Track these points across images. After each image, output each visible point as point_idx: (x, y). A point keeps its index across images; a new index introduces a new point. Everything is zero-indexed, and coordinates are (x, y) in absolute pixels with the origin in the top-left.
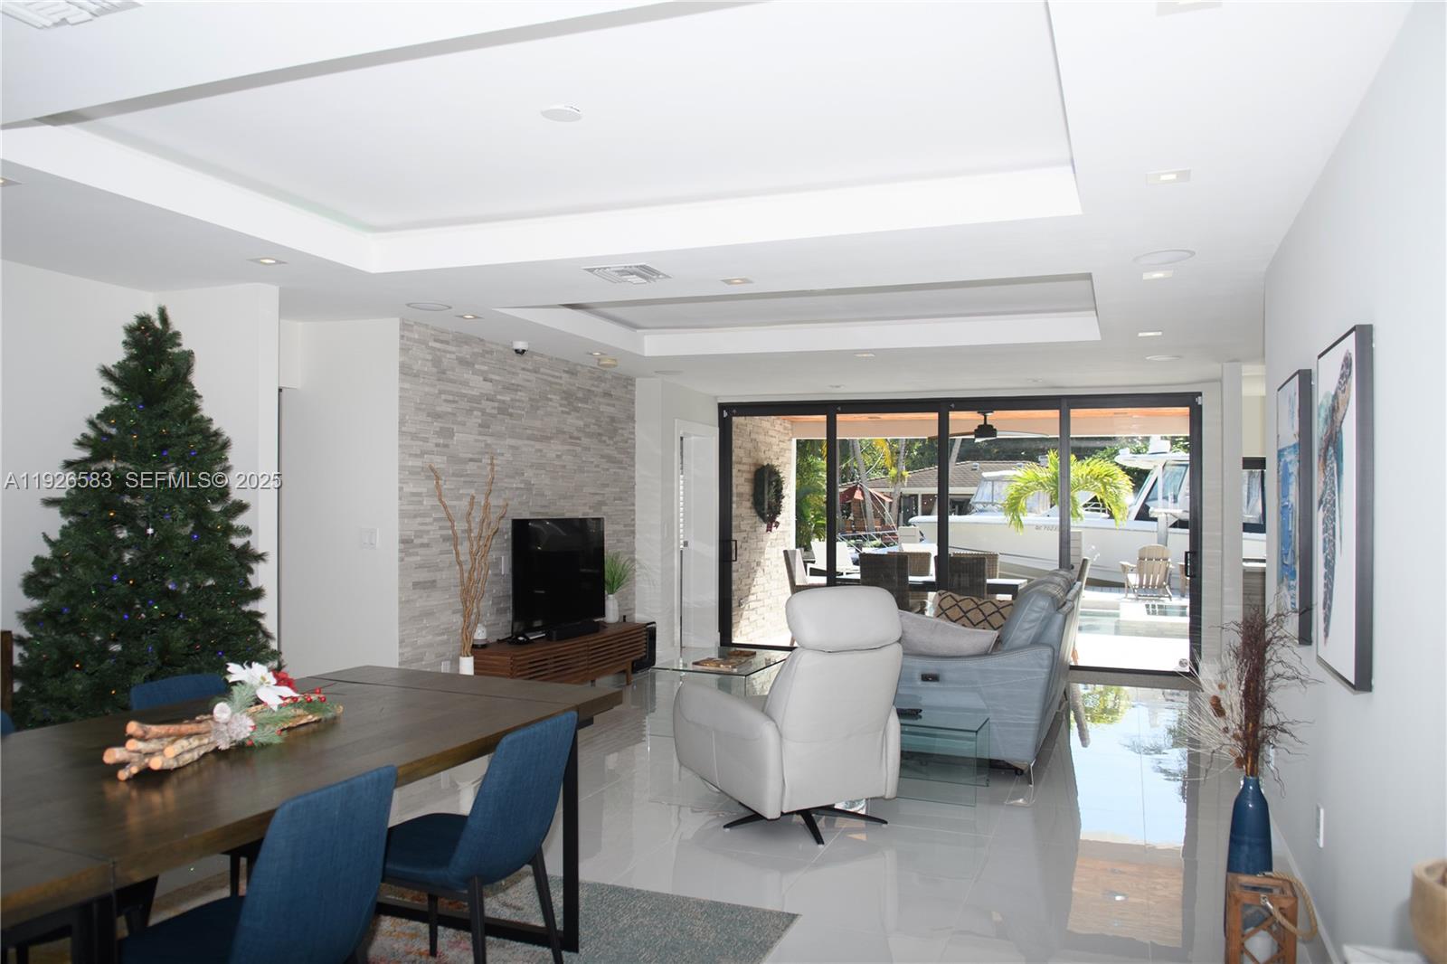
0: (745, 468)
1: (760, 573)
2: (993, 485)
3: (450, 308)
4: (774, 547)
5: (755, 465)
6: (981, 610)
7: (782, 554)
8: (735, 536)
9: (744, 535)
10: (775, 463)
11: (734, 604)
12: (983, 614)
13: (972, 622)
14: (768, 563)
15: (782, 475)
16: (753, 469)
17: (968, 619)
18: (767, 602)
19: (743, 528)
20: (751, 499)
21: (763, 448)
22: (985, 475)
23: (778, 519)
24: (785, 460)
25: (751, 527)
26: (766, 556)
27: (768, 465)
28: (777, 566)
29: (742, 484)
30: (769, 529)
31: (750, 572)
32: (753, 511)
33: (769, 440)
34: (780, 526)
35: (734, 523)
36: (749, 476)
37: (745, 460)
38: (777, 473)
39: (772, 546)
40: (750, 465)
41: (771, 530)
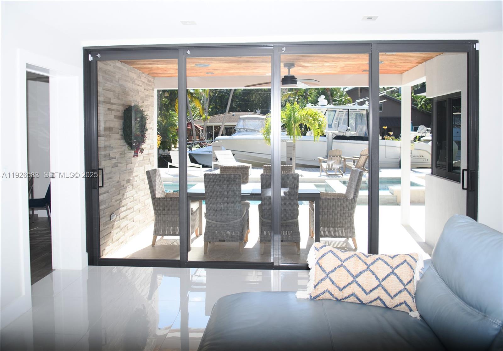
1: (129, 189)
2: (244, 121)
6: (374, 274)
9: (114, 161)
10: (140, 104)
12: (377, 278)
13: (363, 289)
15: (145, 114)
16: (122, 108)
17: (359, 285)
20: (121, 132)
21: (131, 94)
22: (241, 117)
23: (143, 147)
24: (148, 103)
25: (121, 154)
26: (135, 174)
27: (135, 105)
30: (136, 155)
31: (120, 190)
32: (123, 141)
33: (135, 87)
34: (145, 152)
36: (120, 114)
37: (112, 101)
38: (142, 112)
40: (120, 105)
41: (137, 156)
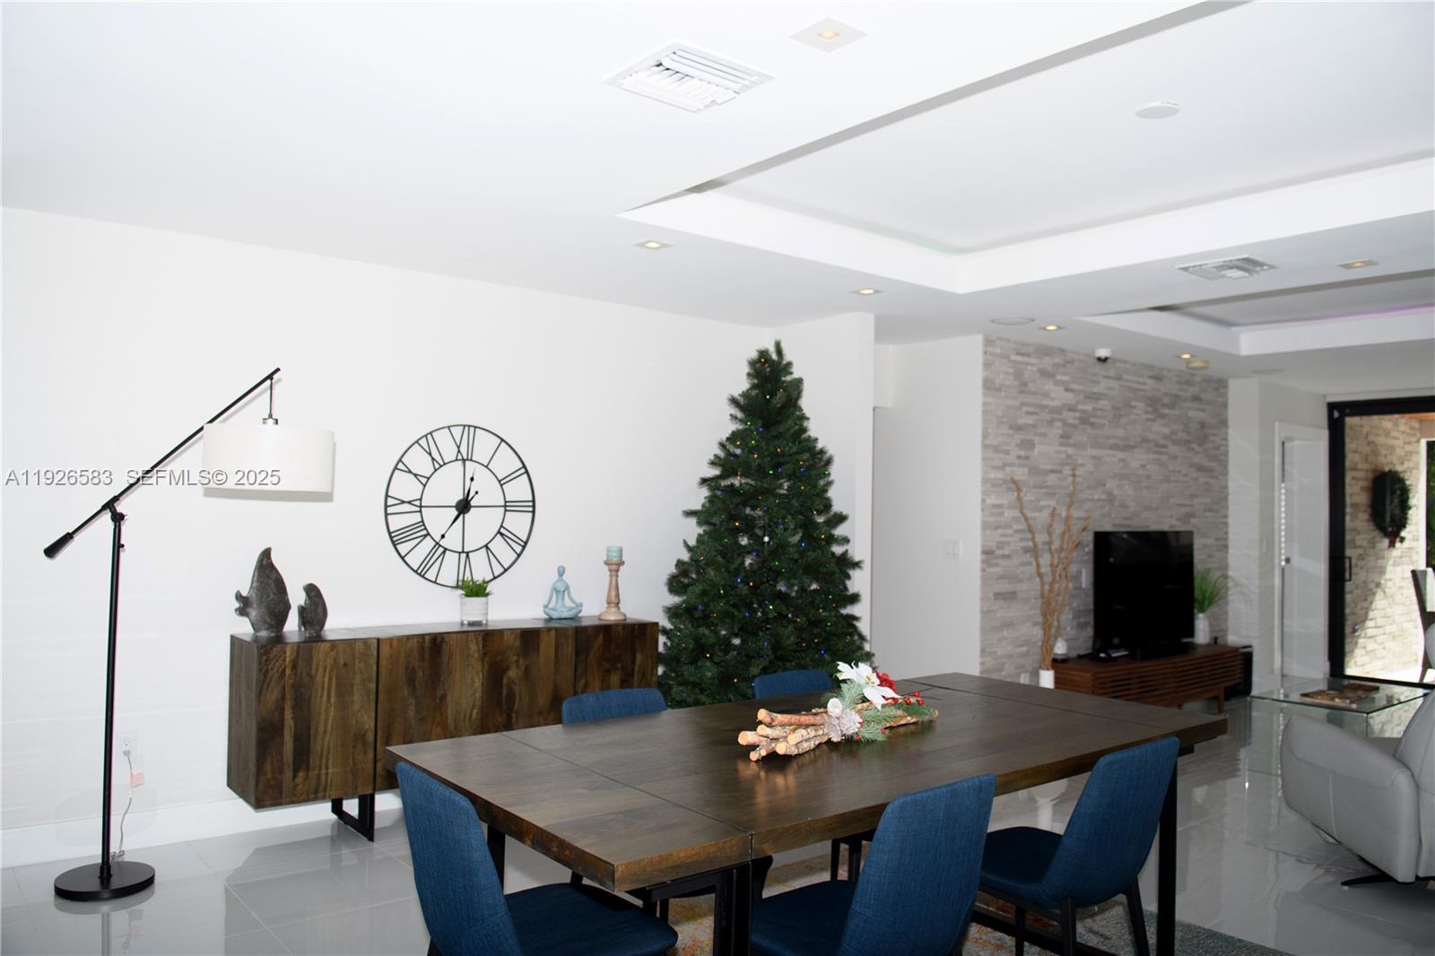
0: (1361, 474)
1: (1379, 596)
3: (1033, 320)
4: (1399, 565)
5: (1374, 471)
7: (1410, 575)
8: (1349, 552)
9: (1360, 551)
10: (1399, 468)
11: (1348, 630)
14: (1389, 584)
15: (1408, 483)
16: (1371, 475)
18: (1389, 629)
19: (1358, 543)
20: (1369, 510)
21: (1384, 452)
23: (1403, 534)
24: (1412, 465)
25: (1369, 543)
26: (1388, 576)
27: (1390, 471)
28: (1401, 588)
29: (1356, 493)
30: (1392, 545)
31: (1368, 594)
32: (1371, 524)
33: (1391, 442)
34: (1406, 544)
35: (1348, 537)
36: (1365, 484)
37: (1360, 466)
38: (1402, 481)
39: (1395, 564)
40: (1367, 471)
41: (1394, 546)
